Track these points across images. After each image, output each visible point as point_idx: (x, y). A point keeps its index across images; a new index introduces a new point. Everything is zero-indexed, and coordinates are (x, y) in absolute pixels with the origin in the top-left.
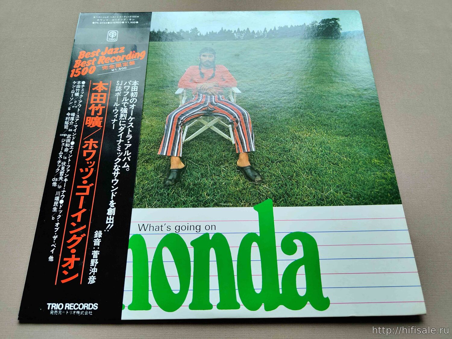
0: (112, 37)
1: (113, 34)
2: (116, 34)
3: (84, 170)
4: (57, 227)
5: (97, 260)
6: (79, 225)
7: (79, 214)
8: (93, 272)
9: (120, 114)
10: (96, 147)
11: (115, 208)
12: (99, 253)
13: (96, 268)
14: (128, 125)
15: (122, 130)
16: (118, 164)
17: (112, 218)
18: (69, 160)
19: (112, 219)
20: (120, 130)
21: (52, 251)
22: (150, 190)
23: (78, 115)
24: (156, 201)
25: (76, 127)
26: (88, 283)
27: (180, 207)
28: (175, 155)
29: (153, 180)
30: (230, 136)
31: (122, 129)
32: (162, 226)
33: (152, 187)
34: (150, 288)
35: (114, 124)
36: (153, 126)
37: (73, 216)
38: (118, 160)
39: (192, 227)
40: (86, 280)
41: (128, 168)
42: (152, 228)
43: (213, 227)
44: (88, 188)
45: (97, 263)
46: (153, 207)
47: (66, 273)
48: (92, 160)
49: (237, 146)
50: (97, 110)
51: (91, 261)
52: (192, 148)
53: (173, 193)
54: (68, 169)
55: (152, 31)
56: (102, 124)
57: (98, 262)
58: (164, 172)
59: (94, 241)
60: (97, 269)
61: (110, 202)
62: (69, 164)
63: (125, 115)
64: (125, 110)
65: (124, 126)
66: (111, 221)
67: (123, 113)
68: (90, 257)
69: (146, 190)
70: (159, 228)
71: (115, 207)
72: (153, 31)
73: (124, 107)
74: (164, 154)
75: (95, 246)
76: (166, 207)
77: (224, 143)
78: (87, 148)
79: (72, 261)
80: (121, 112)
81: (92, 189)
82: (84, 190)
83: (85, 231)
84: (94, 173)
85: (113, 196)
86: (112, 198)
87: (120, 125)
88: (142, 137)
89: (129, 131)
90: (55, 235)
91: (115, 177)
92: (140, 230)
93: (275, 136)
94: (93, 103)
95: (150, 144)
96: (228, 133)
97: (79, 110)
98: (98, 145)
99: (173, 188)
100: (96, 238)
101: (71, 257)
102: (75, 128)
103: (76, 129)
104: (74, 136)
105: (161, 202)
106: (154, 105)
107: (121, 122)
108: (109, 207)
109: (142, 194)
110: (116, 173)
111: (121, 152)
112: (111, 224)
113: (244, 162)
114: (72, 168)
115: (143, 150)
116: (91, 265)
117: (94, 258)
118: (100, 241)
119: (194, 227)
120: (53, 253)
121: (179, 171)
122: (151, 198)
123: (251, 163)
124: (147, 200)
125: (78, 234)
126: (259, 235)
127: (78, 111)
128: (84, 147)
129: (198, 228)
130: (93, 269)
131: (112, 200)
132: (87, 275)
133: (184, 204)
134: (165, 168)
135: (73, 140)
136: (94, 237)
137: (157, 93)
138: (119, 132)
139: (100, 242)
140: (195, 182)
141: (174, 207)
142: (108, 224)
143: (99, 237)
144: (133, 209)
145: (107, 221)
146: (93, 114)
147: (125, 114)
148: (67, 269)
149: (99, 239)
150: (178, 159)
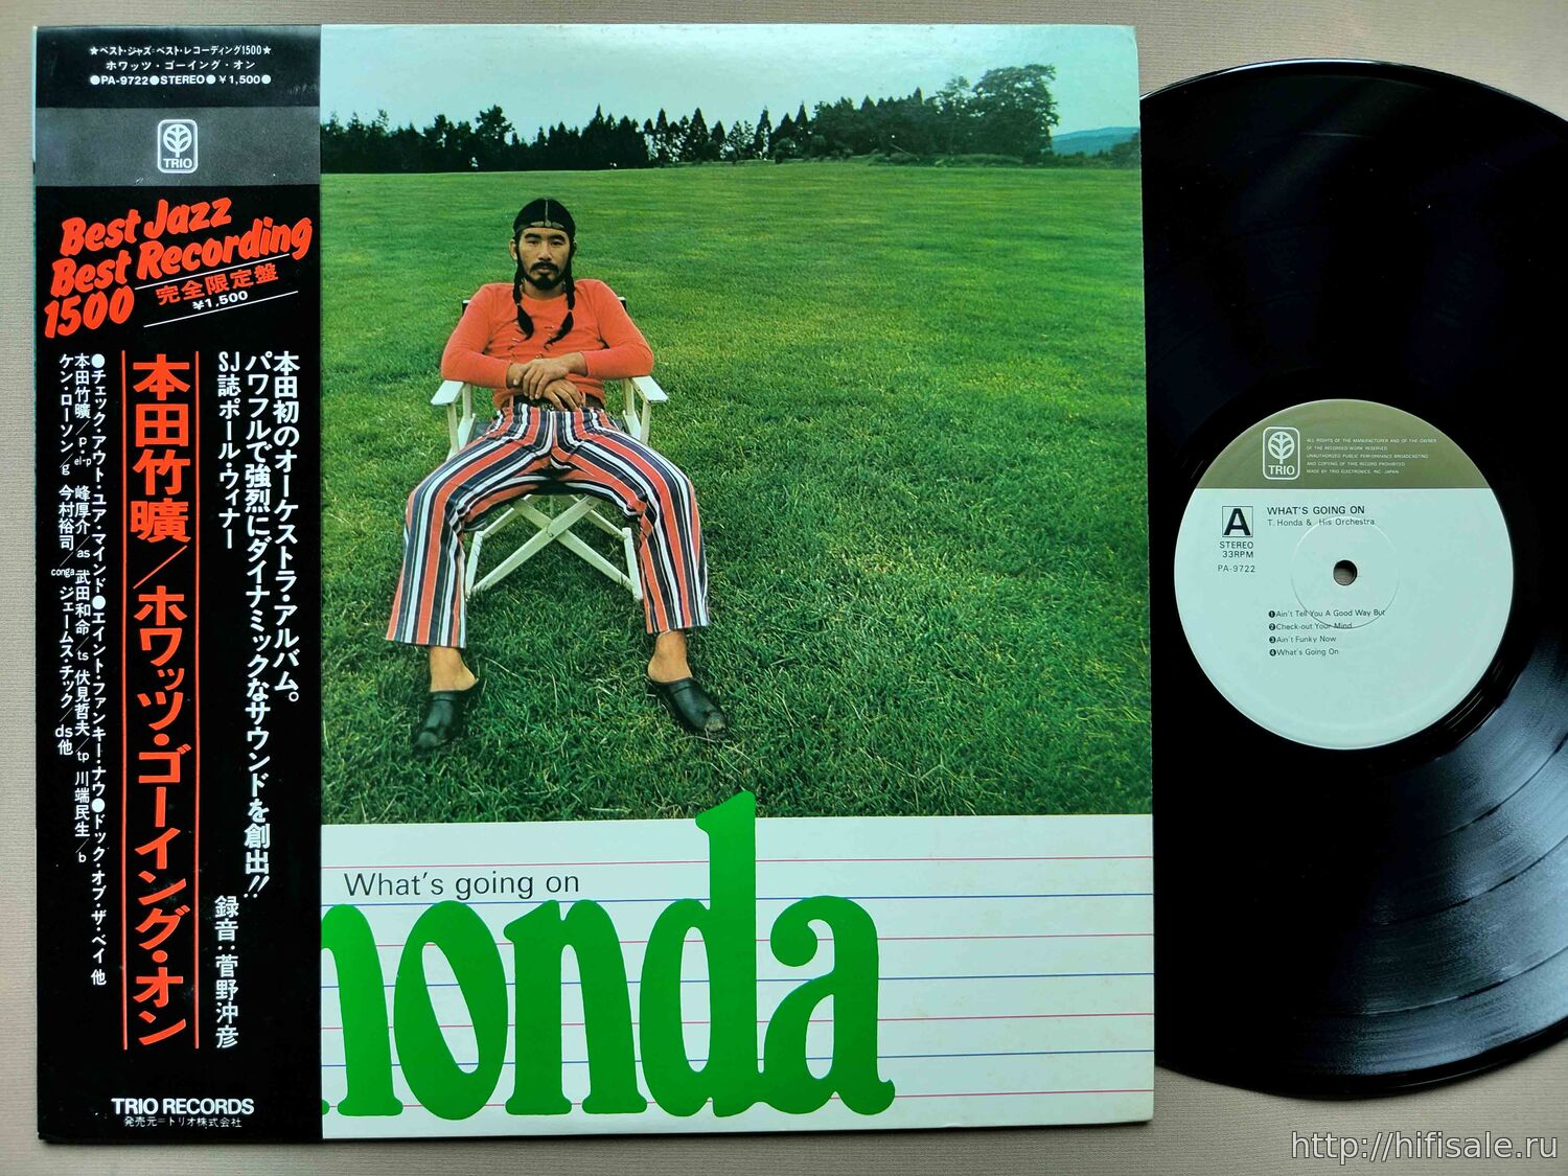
0: (178, 151)
1: (177, 135)
2: (189, 138)
3: (153, 699)
4: (99, 883)
5: (234, 981)
6: (163, 880)
7: (160, 845)
8: (227, 1017)
9: (247, 491)
10: (180, 616)
11: (268, 825)
12: (236, 962)
13: (233, 1005)
14: (277, 534)
15: (259, 553)
16: (260, 677)
17: (261, 856)
18: (99, 665)
19: (261, 859)
20: (253, 554)
21: (99, 955)
22: (370, 766)
23: (101, 496)
24: (391, 799)
25: (99, 542)
26: (218, 1046)
27: (467, 821)
28: (444, 642)
29: (379, 729)
30: (626, 571)
31: (259, 548)
32: (415, 881)
33: (378, 755)
34: (395, 1058)
35: (229, 527)
36: (365, 534)
37: (142, 850)
38: (258, 664)
39: (507, 883)
40: (209, 1037)
41: (292, 690)
42: (386, 886)
43: (572, 882)
44: (174, 758)
45: (234, 990)
46: (386, 820)
47: (149, 1017)
48: (173, 663)
49: (648, 608)
50: (163, 472)
51: (218, 985)
52: (499, 617)
53: (444, 774)
54: (100, 696)
55: (329, 122)
56: (190, 530)
57: (237, 989)
58: (410, 702)
59: (217, 928)
60: (236, 1007)
61: (251, 804)
62: (99, 677)
63: (262, 492)
64: (262, 475)
65: (266, 536)
66: (262, 865)
67: (257, 486)
68: (211, 975)
69: (359, 763)
70: (407, 886)
71: (267, 822)
72: (333, 124)
73: (256, 464)
74: (408, 640)
75: (223, 941)
76: (424, 821)
77: (605, 596)
78: (150, 621)
79: (160, 984)
80: (249, 482)
81: (187, 761)
82: (163, 767)
83: (185, 897)
84: (187, 708)
85: (258, 787)
86: (255, 794)
87: (251, 533)
88: (330, 575)
89: (285, 556)
90: (99, 910)
91: (257, 723)
92: (352, 893)
93: (778, 572)
94: (148, 447)
95: (359, 603)
96: (620, 561)
97: (99, 474)
98: (186, 606)
99: (442, 757)
100: (222, 919)
101: (156, 974)
102: (99, 547)
103: (103, 548)
104: (100, 576)
105: (409, 804)
106: (362, 453)
107: (254, 522)
108: (249, 821)
109: (348, 779)
110: (258, 709)
111: (265, 634)
112: (262, 875)
113: (670, 664)
114: (112, 692)
115: (338, 624)
116: (218, 998)
117: (223, 975)
118: (237, 927)
119: (512, 881)
120: (100, 961)
121: (461, 699)
122: (375, 789)
123: (694, 670)
124: (363, 798)
125: (168, 907)
126: (707, 905)
127: (98, 480)
128: (141, 616)
129: (525, 885)
130: (224, 1008)
131: (257, 800)
132: (210, 1024)
133: (480, 811)
134: (414, 690)
135: (98, 591)
136: (217, 916)
137: (365, 401)
138: (251, 560)
139: (236, 930)
140: (510, 736)
141: (449, 821)
142: (253, 875)
143: (231, 916)
144: (324, 828)
145: (248, 866)
146: (150, 490)
147: (263, 489)
148: (149, 1005)
149: (231, 920)
150: (453, 655)
